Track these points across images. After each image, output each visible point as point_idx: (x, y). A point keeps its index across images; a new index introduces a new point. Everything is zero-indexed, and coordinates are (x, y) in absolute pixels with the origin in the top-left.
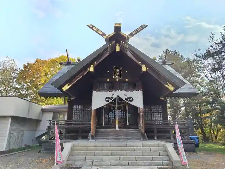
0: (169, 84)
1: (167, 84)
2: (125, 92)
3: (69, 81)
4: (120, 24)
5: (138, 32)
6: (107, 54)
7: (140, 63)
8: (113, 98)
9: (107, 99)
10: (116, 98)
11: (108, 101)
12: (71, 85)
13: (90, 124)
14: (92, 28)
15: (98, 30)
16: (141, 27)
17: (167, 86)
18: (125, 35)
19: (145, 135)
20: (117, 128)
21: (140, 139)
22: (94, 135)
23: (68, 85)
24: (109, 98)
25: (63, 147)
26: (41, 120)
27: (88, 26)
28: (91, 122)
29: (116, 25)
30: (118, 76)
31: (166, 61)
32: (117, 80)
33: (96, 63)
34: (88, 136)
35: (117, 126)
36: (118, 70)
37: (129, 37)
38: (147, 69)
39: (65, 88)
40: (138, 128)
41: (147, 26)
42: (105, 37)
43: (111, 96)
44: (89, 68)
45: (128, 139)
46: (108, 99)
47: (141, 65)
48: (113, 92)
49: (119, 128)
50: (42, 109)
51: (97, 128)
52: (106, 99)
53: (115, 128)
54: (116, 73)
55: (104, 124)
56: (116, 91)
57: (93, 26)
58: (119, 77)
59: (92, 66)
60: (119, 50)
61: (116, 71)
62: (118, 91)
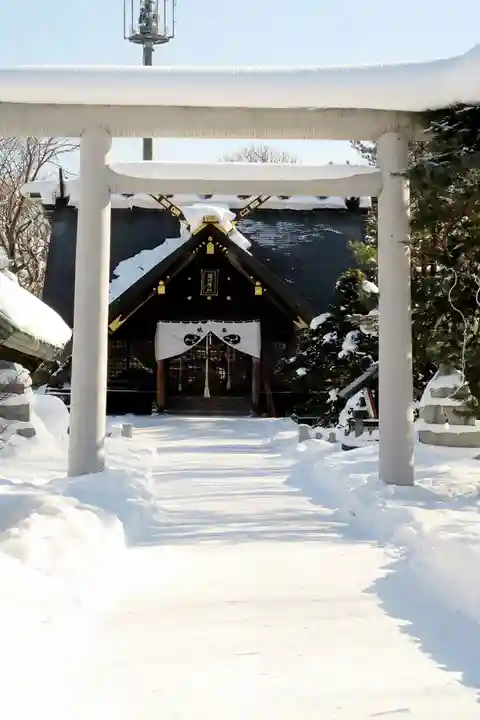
0: (301, 321)
1: (298, 321)
2: (223, 325)
6: (190, 259)
7: (252, 277)
8: (199, 338)
10: (205, 338)
11: (189, 343)
12: (124, 321)
14: (158, 200)
15: (172, 206)
16: (258, 199)
17: (296, 323)
20: (207, 393)
22: (163, 405)
23: (119, 321)
24: (190, 336)
30: (210, 290)
32: (209, 298)
33: (168, 277)
34: (150, 407)
35: (207, 390)
36: (210, 276)
38: (264, 291)
39: (114, 326)
40: (247, 395)
43: (195, 333)
44: (157, 288)
46: (189, 339)
47: (253, 282)
48: (200, 325)
49: (211, 393)
52: (185, 339)
53: (203, 392)
54: (206, 283)
55: (180, 386)
56: (206, 322)
57: (161, 198)
58: (213, 291)
59: (161, 283)
60: (212, 252)
61: (206, 278)
62: (209, 322)
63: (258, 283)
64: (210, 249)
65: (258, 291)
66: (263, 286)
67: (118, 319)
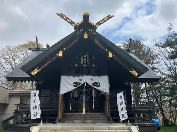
0: (133, 70)
2: (92, 77)
3: (38, 66)
4: (88, 13)
5: (105, 21)
6: (76, 41)
7: (106, 49)
9: (75, 84)
10: (83, 84)
12: (40, 70)
13: (58, 108)
14: (61, 16)
15: (67, 18)
16: (108, 16)
17: (131, 72)
18: (93, 23)
19: (111, 118)
20: (84, 112)
21: (106, 122)
22: (61, 118)
23: (37, 70)
25: (30, 130)
26: (8, 104)
27: (58, 14)
28: (58, 106)
29: (85, 14)
30: (85, 62)
31: (130, 49)
32: (85, 65)
33: (65, 49)
34: (55, 120)
35: (84, 110)
36: (85, 56)
37: (97, 26)
38: (113, 55)
39: (34, 73)
40: (104, 112)
41: (113, 16)
42: (74, 25)
43: (78, 81)
44: (58, 54)
45: (95, 123)
47: (107, 52)
48: (81, 77)
49: (86, 111)
50: (9, 93)
51: (64, 112)
52: (73, 84)
53: (82, 111)
54: (84, 59)
55: (71, 108)
56: (84, 76)
57: (63, 15)
58: (87, 62)
59: (61, 51)
60: (87, 37)
61: (84, 57)
62: (85, 76)
63: (110, 52)
64: (86, 36)
65: (111, 55)
66: (113, 53)
67: (37, 69)
